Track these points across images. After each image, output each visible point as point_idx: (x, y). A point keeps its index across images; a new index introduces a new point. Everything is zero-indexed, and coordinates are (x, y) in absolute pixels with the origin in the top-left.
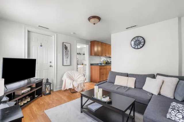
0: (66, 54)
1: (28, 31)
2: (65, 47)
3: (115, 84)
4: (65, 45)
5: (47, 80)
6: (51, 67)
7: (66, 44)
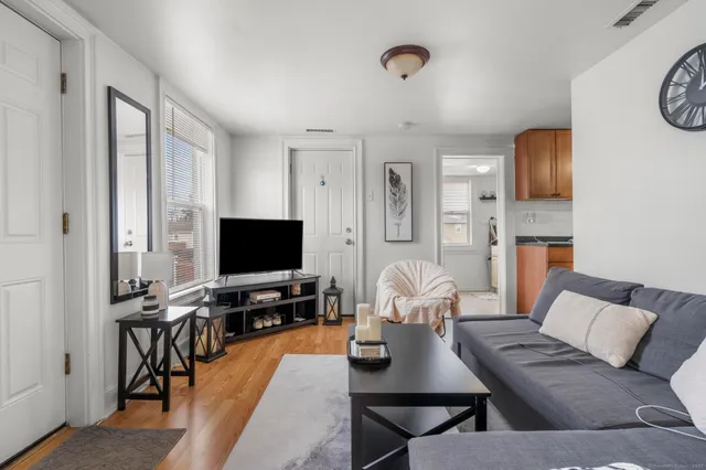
0: (395, 202)
1: (292, 151)
2: (391, 178)
3: (541, 330)
4: (391, 172)
5: (333, 281)
6: (351, 246)
7: (394, 167)
